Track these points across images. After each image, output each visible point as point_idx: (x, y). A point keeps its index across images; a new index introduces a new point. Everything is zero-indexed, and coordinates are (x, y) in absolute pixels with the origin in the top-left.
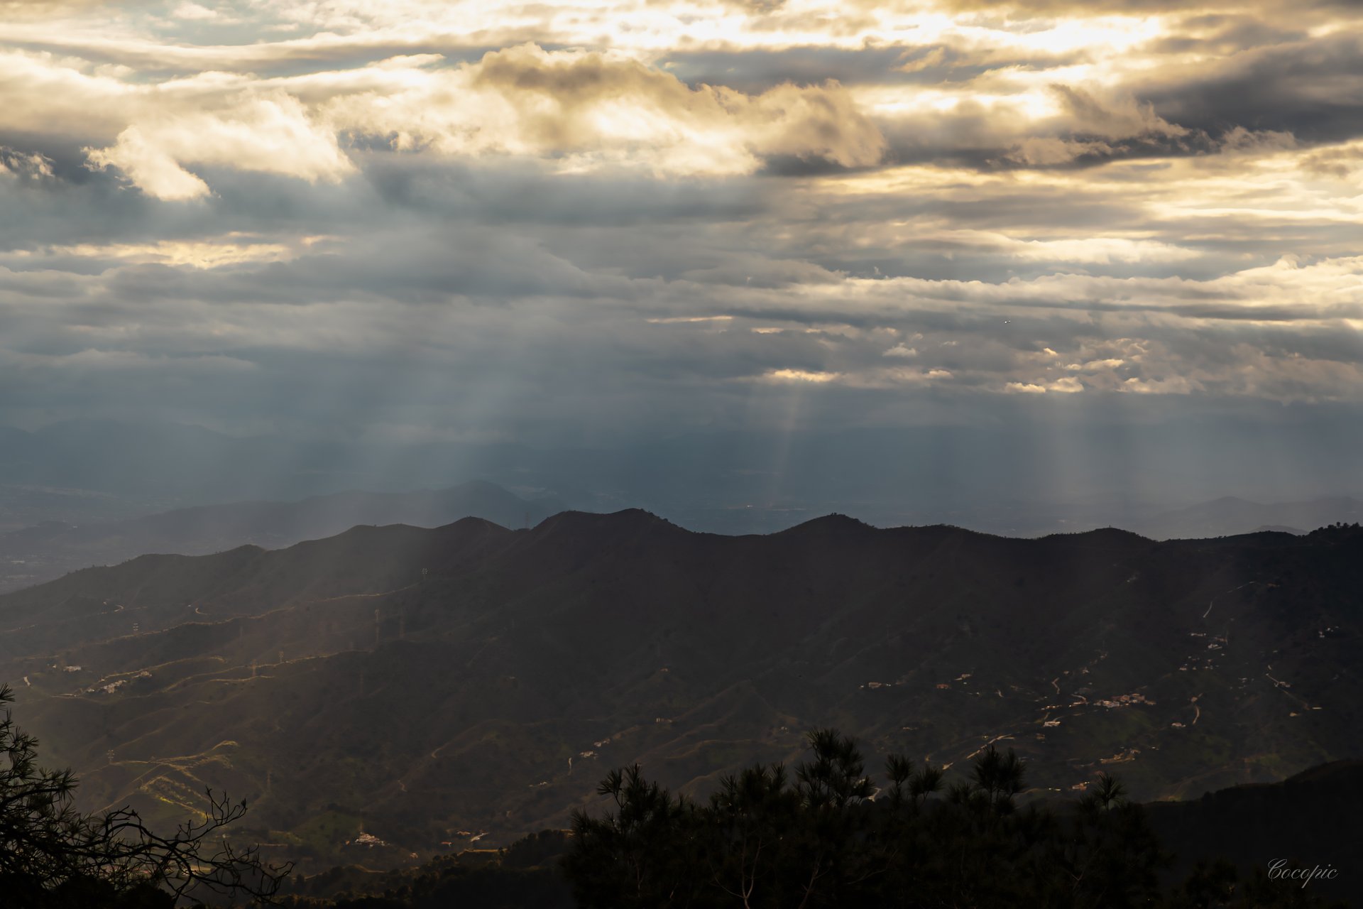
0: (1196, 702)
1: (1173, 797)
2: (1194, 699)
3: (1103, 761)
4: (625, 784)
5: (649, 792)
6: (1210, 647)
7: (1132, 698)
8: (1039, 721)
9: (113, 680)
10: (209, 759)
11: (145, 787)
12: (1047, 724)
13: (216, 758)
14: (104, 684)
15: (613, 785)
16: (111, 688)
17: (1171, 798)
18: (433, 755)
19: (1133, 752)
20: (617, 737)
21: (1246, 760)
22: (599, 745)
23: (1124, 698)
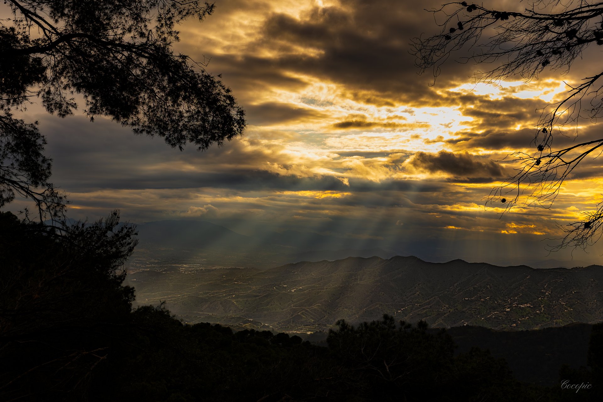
0: (543, 307)
1: (537, 328)
2: (542, 306)
3: (520, 319)
4: (341, 323)
5: (346, 325)
6: (546, 294)
7: (527, 305)
8: (505, 309)
9: (294, 289)
10: (314, 308)
11: (299, 313)
12: (507, 310)
13: (316, 308)
14: (291, 290)
15: (338, 323)
16: (293, 291)
17: (536, 329)
18: (364, 309)
19: (527, 317)
20: (406, 308)
21: (554, 321)
22: (402, 309)
23: (525, 305)
